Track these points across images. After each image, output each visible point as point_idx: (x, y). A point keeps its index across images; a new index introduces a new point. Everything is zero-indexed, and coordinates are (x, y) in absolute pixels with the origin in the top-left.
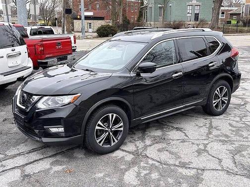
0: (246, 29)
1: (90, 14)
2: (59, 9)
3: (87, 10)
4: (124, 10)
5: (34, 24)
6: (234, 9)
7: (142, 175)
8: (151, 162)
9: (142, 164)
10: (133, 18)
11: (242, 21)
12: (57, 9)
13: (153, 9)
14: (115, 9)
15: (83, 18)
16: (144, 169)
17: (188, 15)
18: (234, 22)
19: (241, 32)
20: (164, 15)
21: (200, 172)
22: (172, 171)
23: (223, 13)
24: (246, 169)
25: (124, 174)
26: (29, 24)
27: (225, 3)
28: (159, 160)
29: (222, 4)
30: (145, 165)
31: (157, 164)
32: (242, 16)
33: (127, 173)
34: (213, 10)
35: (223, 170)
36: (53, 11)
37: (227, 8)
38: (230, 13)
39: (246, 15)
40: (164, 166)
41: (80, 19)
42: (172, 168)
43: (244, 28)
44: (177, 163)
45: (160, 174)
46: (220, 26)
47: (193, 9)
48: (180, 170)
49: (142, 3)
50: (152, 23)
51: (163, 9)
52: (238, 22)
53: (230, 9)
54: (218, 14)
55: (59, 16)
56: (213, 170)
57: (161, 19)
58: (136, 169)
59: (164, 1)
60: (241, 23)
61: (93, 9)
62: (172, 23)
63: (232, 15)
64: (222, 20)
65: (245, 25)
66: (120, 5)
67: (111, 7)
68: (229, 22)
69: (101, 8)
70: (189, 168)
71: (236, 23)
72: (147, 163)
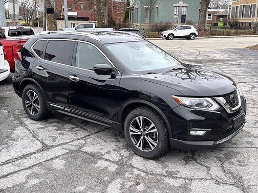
0: (233, 31)
1: (74, 14)
2: (41, 9)
3: (71, 10)
4: (110, 11)
6: (221, 11)
7: (127, 187)
8: (136, 172)
9: (127, 175)
10: (120, 19)
11: (229, 23)
12: (38, 9)
13: (139, 10)
14: (100, 10)
15: (66, 18)
16: (129, 179)
17: (175, 16)
18: (220, 24)
19: (228, 34)
20: (150, 16)
21: (187, 181)
22: (158, 181)
23: (210, 15)
24: (235, 178)
25: (107, 186)
26: (8, 24)
27: (211, 5)
28: (145, 170)
29: (209, 6)
30: (130, 176)
31: (143, 174)
32: (229, 18)
33: (110, 185)
34: (200, 12)
35: (211, 179)
36: (34, 10)
37: (213, 10)
38: (216, 15)
39: (232, 17)
40: (151, 176)
41: (63, 19)
42: (159, 178)
43: (231, 30)
44: (164, 173)
45: (146, 186)
46: (207, 28)
47: (180, 11)
48: (167, 180)
49: (128, 4)
50: (138, 24)
51: (150, 11)
52: (224, 25)
53: (216, 10)
54: (205, 16)
55: (41, 16)
56: (201, 179)
57: (147, 20)
58: (120, 180)
59: (151, 2)
60: (228, 25)
61: (77, 9)
62: (158, 24)
63: (219, 17)
64: (209, 22)
65: (231, 27)
66: (105, 5)
67: (95, 7)
68: (216, 25)
69: (85, 8)
70: (177, 178)
71: (222, 25)
72: (132, 174)
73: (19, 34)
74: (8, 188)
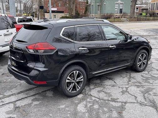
0: (152, 18)
1: (55, 9)
2: (36, 6)
3: (53, 7)
4: (76, 7)
5: (20, 16)
6: (144, 6)
7: (88, 106)
8: (93, 98)
9: (88, 100)
10: (82, 12)
11: (149, 13)
12: (34, 6)
13: (94, 6)
14: (71, 6)
15: (50, 12)
16: (89, 102)
17: (116, 10)
18: (144, 14)
19: (148, 20)
20: (101, 10)
21: (123, 104)
22: (107, 103)
23: (137, 9)
24: (151, 102)
25: (77, 106)
26: (17, 16)
27: (138, 2)
28: (98, 97)
29: (137, 3)
30: (90, 100)
31: (97, 100)
32: (149, 10)
33: (79, 105)
34: (131, 7)
35: (137, 103)
36: (32, 7)
37: (140, 6)
38: (142, 8)
39: (151, 10)
40: (102, 101)
41: (49, 12)
42: (107, 102)
43: (150, 18)
44: (110, 99)
45: (99, 106)
46: (135, 16)
47: (119, 6)
48: (111, 103)
49: (87, 3)
50: (93, 15)
51: (101, 6)
52: (146, 14)
54: (134, 9)
55: (35, 10)
56: (132, 103)
57: (99, 12)
58: (85, 102)
59: (101, 1)
60: (148, 15)
61: (57, 6)
62: (106, 15)
64: (137, 13)
65: (151, 16)
66: (74, 4)
67: (68, 5)
68: (141, 14)
69: (62, 6)
70: (117, 102)
71: (145, 14)
72: (91, 99)
73: (24, 21)
74: (22, 106)
